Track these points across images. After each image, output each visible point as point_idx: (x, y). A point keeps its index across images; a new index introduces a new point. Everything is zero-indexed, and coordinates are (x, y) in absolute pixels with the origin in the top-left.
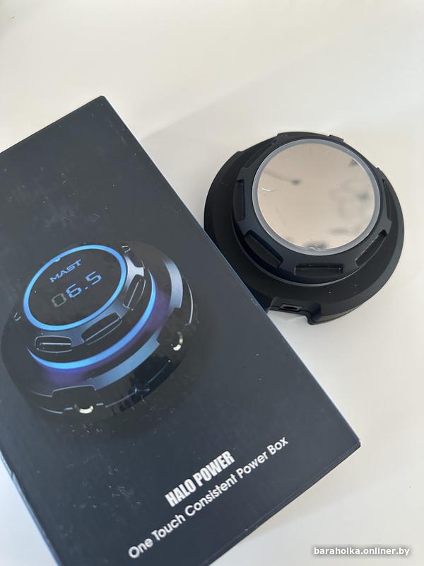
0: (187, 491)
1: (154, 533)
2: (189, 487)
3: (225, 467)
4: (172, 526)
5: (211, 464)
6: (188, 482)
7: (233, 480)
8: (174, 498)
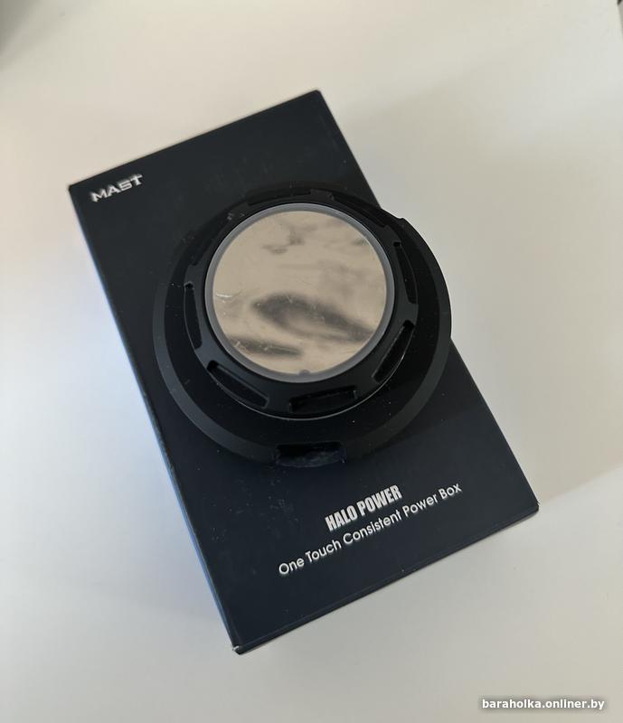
0: (348, 517)
1: (308, 554)
2: (351, 514)
5: (378, 495)
6: (351, 509)
7: (397, 516)
8: (334, 522)
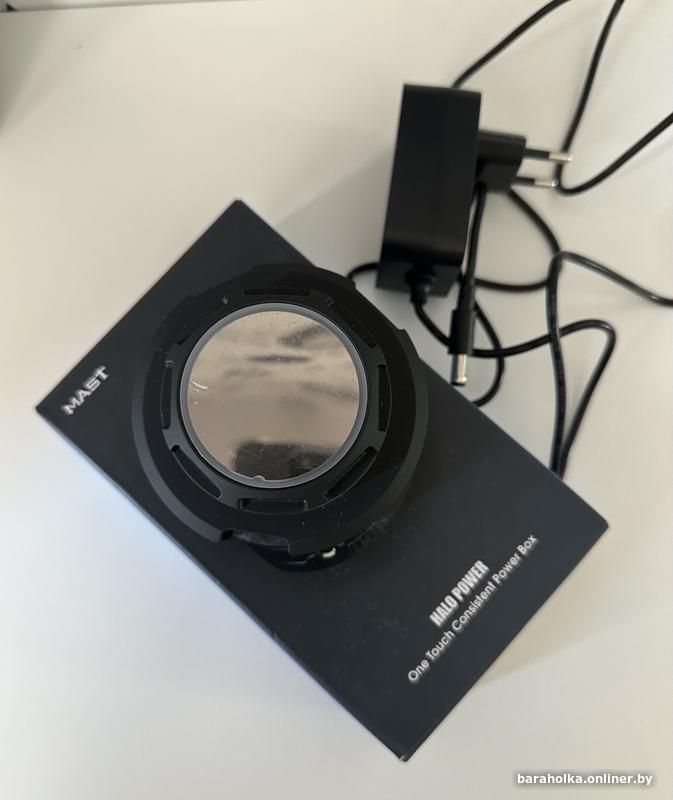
0: (449, 607)
1: (428, 653)
2: (450, 604)
3: (480, 576)
4: (443, 644)
5: (466, 576)
6: (448, 599)
7: (491, 587)
8: (438, 617)
